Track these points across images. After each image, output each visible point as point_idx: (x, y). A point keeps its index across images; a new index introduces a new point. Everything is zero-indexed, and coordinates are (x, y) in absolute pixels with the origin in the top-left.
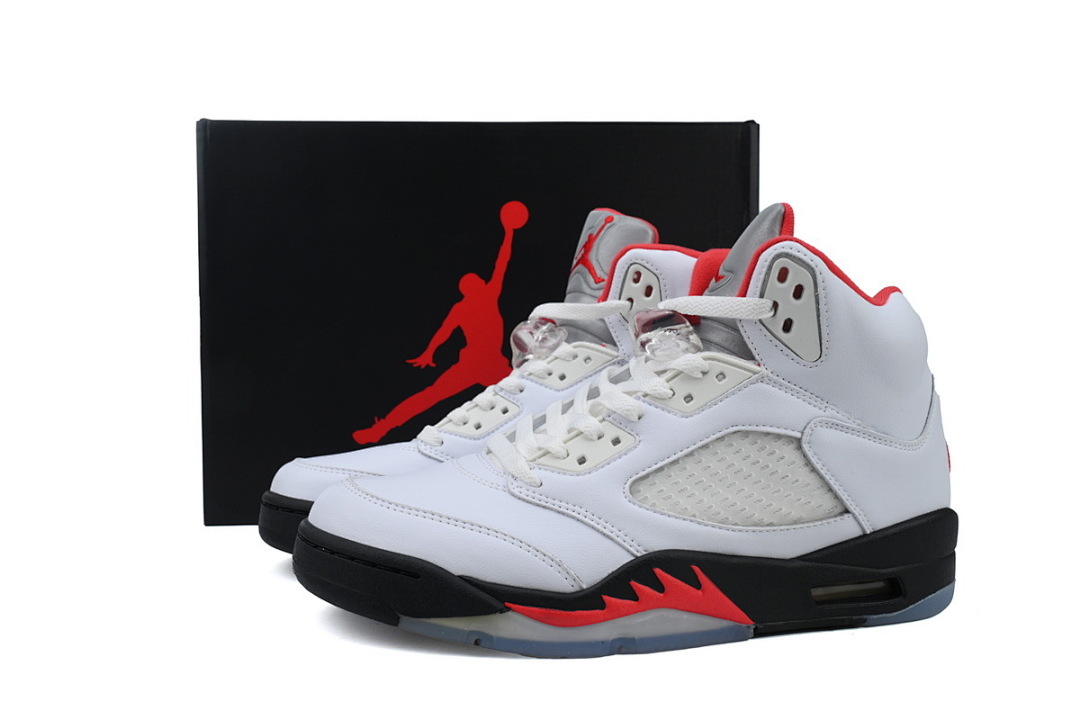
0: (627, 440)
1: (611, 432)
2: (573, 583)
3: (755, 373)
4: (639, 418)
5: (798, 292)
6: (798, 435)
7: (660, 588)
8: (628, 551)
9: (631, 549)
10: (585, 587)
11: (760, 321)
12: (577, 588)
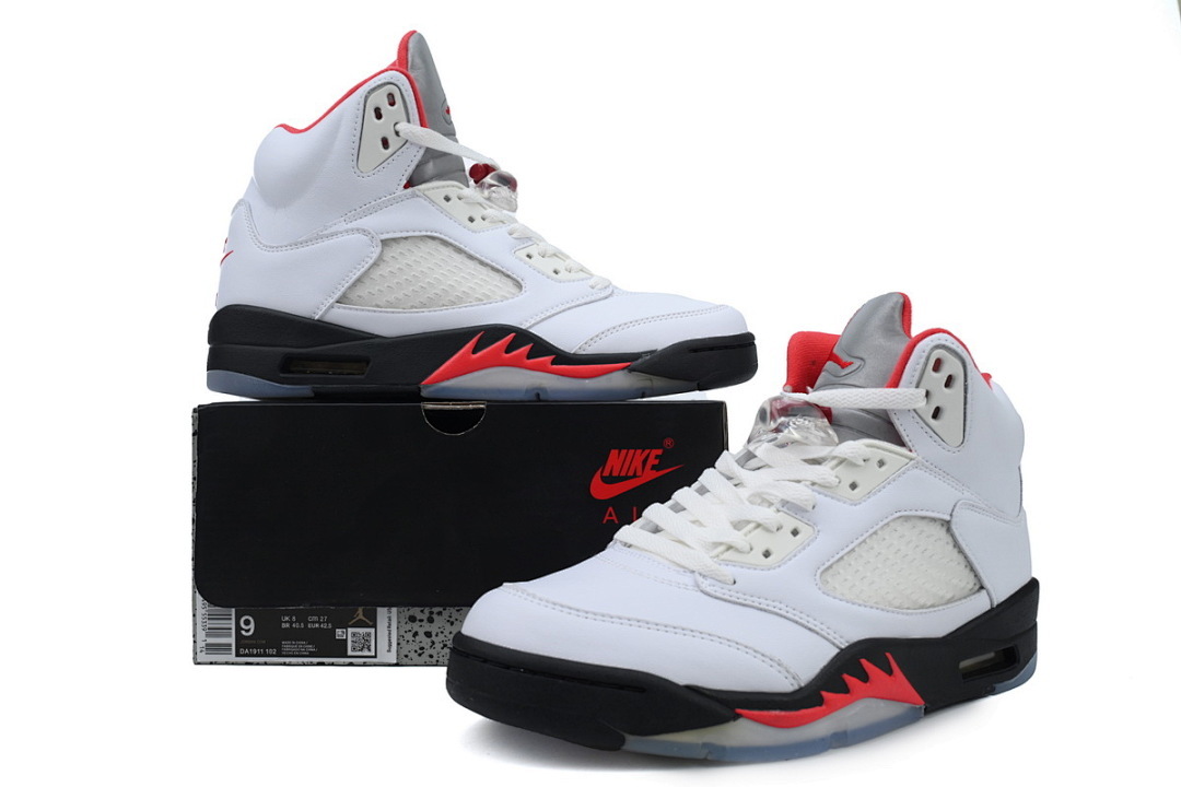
0: (805, 531)
1: (791, 523)
2: (793, 681)
3: (911, 459)
4: (814, 507)
5: (949, 382)
6: (948, 518)
7: (864, 678)
8: (834, 644)
9: (835, 641)
10: (803, 685)
11: (915, 410)
12: (796, 687)
